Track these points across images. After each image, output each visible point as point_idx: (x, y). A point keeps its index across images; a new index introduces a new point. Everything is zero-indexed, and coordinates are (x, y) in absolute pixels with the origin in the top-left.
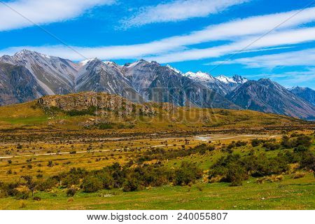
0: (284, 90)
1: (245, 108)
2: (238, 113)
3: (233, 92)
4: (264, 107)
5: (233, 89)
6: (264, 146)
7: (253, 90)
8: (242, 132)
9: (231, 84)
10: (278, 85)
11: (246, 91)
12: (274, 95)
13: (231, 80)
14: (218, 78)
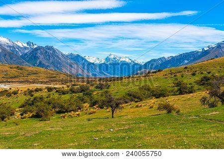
0: (63, 55)
1: (35, 66)
2: (30, 69)
3: (26, 54)
4: (48, 66)
5: (26, 51)
6: (57, 91)
7: (41, 53)
8: (33, 83)
9: (25, 48)
10: (59, 51)
11: (36, 54)
12: (56, 58)
13: (26, 45)
14: (16, 43)
